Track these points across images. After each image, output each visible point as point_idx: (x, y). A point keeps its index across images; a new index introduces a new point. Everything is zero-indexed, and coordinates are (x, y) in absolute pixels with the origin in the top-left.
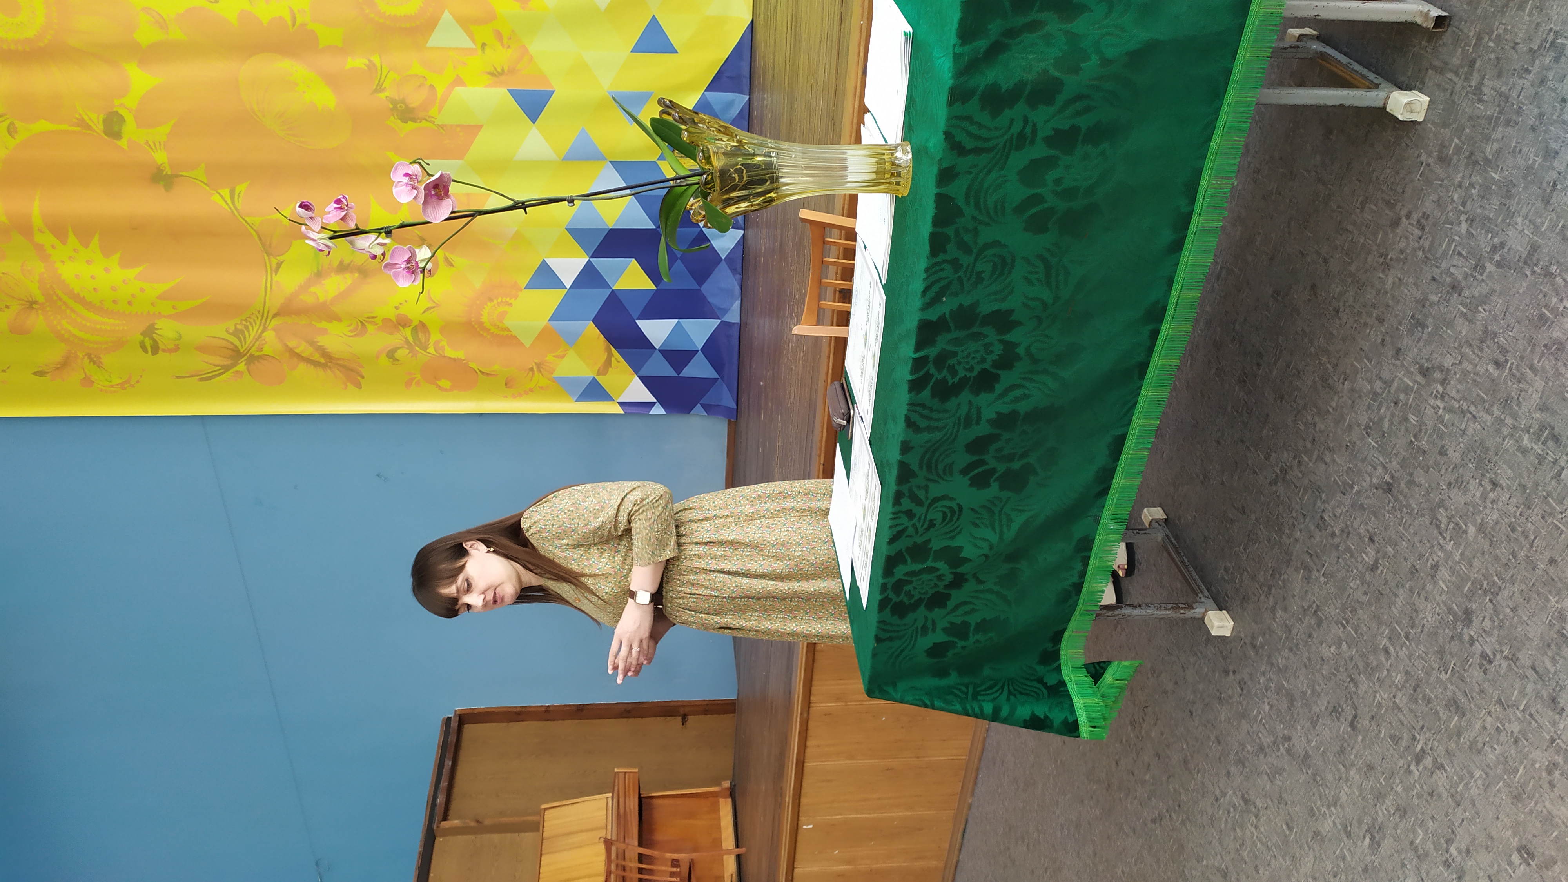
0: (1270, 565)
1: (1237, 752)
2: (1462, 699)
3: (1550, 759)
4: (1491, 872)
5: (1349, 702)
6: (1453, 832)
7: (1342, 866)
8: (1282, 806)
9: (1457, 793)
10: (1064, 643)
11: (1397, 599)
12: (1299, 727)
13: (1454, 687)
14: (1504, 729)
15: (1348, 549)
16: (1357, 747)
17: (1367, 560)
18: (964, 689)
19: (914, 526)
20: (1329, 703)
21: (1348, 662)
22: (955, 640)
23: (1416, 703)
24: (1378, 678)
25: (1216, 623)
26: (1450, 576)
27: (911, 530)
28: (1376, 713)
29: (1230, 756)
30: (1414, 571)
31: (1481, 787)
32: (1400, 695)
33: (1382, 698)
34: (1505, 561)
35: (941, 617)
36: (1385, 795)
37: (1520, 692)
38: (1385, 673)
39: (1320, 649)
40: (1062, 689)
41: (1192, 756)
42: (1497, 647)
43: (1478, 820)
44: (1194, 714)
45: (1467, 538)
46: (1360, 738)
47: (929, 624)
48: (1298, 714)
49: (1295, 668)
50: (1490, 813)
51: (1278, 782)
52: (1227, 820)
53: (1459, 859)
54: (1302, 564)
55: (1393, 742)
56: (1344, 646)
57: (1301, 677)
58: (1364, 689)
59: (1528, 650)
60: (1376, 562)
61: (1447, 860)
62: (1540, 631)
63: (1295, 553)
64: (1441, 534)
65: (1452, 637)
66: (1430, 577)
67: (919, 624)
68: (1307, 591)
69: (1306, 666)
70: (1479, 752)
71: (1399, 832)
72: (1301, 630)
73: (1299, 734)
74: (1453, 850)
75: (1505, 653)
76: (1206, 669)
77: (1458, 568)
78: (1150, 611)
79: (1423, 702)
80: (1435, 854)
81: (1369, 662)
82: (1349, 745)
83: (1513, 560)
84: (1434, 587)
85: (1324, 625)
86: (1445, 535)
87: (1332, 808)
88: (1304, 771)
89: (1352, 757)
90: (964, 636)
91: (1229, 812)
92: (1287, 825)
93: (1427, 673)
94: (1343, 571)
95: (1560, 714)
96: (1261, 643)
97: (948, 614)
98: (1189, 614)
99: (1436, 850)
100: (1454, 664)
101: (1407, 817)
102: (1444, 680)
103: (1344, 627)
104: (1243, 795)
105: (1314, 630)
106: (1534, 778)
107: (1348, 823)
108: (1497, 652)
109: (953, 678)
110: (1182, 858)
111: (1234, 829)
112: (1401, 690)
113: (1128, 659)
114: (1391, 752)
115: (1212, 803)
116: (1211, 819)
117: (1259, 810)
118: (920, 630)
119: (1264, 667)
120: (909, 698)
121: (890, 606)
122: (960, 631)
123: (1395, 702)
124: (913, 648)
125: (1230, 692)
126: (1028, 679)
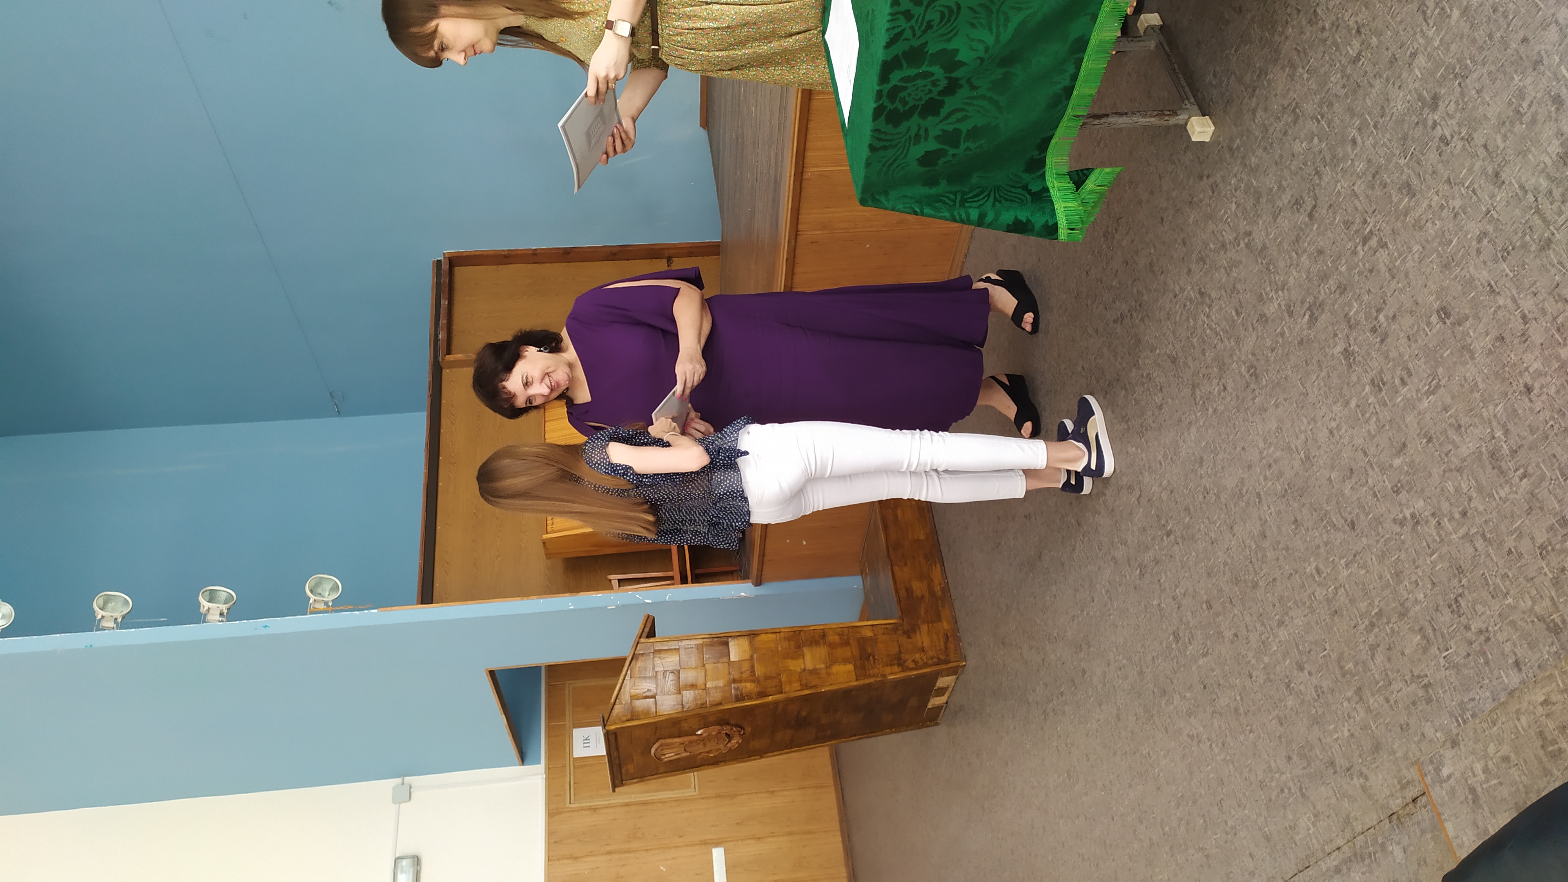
0: (1258, 65)
1: (1200, 251)
2: (1415, 181)
3: (1482, 229)
4: (1411, 332)
5: (1311, 194)
6: (1384, 302)
7: (1281, 342)
8: (1235, 295)
9: (1395, 267)
10: (1050, 150)
11: (1373, 91)
12: (1261, 222)
13: (1410, 171)
14: (1448, 205)
15: (1335, 43)
16: (1311, 235)
17: (1351, 52)
18: (953, 197)
19: (912, 28)
20: (1292, 196)
21: (1317, 155)
22: (946, 147)
23: (1372, 188)
24: (1342, 169)
25: (1198, 129)
26: (1426, 63)
27: (908, 33)
28: (1335, 202)
29: (1193, 256)
30: (1394, 59)
31: (1417, 260)
33: (1342, 187)
34: (1480, 42)
35: (934, 126)
36: (1330, 276)
37: (1468, 171)
38: (1350, 162)
39: (1292, 146)
40: (1045, 195)
41: (1157, 259)
42: (1456, 129)
43: (1408, 290)
44: (1165, 220)
45: (1449, 23)
46: (1316, 226)
47: (922, 132)
48: (1262, 210)
49: (1266, 167)
50: (1420, 282)
51: (1234, 274)
52: (1182, 313)
53: (1385, 325)
54: (1288, 63)
55: (1345, 227)
56: (1316, 140)
57: (1270, 175)
58: (1327, 180)
59: (1484, 129)
60: (1359, 54)
61: (1375, 326)
62: (1498, 110)
63: (1283, 52)
64: (1425, 20)
65: (1417, 123)
66: (1407, 66)
67: (913, 132)
68: (1289, 89)
69: (1276, 164)
71: (1336, 306)
72: (1278, 129)
73: (1260, 229)
74: (1381, 317)
75: (1462, 135)
76: (1182, 176)
77: (1435, 54)
78: (1135, 119)
79: (1379, 187)
80: (1365, 323)
81: (1336, 153)
82: (1304, 234)
83: (1489, 42)
84: (1410, 75)
85: (1300, 121)
86: (1429, 21)
87: (1280, 292)
88: (1260, 261)
89: (1306, 244)
90: (955, 144)
91: (1185, 306)
92: (1237, 311)
93: (1388, 160)
94: (1327, 65)
95: (1500, 187)
96: (1238, 144)
97: (941, 121)
98: (1173, 121)
99: (1366, 319)
100: (1414, 149)
101: (1346, 293)
102: (1402, 164)
103: (1319, 122)
104: (1200, 289)
105: (1290, 127)
106: (1464, 247)
107: (1292, 305)
108: (1456, 133)
109: (943, 187)
110: (1137, 350)
111: (1188, 320)
112: (1361, 178)
113: (1110, 166)
114: (1341, 236)
115: (1171, 301)
116: (1168, 314)
117: (1213, 301)
118: (912, 138)
119: (1237, 168)
120: (900, 206)
121: (885, 114)
122: (951, 138)
123: (1353, 190)
124: (905, 157)
125: (1201, 196)
126: (1013, 186)
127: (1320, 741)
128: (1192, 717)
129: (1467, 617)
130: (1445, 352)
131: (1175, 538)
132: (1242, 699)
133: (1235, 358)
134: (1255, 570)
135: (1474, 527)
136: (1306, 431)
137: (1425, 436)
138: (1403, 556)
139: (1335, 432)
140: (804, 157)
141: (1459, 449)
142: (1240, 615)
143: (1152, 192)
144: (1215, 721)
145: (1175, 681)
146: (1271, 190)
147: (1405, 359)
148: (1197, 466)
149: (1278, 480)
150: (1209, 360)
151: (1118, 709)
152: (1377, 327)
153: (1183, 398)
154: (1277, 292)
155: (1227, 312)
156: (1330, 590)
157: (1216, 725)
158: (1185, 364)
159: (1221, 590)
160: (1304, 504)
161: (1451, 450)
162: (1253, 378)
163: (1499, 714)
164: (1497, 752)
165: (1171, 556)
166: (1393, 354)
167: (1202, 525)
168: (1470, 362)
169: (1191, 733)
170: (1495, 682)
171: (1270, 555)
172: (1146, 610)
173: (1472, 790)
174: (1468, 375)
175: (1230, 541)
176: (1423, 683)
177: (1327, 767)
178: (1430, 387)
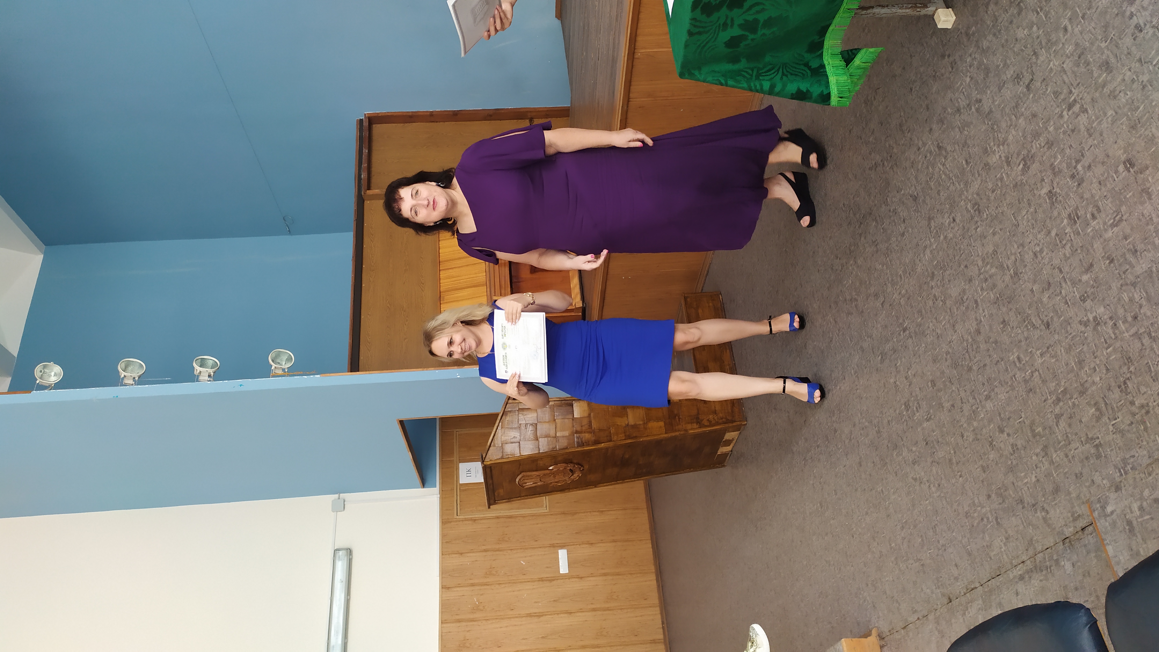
1: (940, 115)
2: (1113, 60)
4: (1102, 178)
5: (1029, 70)
6: (1083, 155)
7: (1000, 185)
8: (966, 148)
9: (1092, 127)
10: (828, 35)
12: (989, 92)
13: (1109, 52)
14: (1138, 79)
16: (1028, 103)
18: (750, 72)
20: (1014, 72)
21: (1035, 40)
22: (747, 33)
23: (1078, 66)
24: (1055, 51)
25: (943, 18)
28: (1047, 76)
29: (934, 118)
31: (1110, 122)
32: (1068, 61)
33: (1054, 65)
35: (738, 16)
36: (1041, 134)
38: (1061, 45)
39: (1016, 32)
40: (822, 70)
41: (906, 121)
42: (1149, 19)
43: (1101, 145)
44: (913, 90)
46: (1032, 95)
47: (729, 22)
48: (990, 82)
49: (994, 48)
50: (1112, 139)
51: (966, 132)
52: (923, 163)
53: (1082, 172)
55: (1055, 96)
56: (1035, 28)
57: (998, 55)
58: (1042, 59)
65: (1117, 15)
67: (722, 21)
69: (1003, 47)
70: (1115, 97)
71: (1044, 158)
72: (1005, 19)
73: (988, 97)
74: (1079, 167)
75: (1154, 23)
76: (928, 55)
78: (894, 10)
79: (1083, 65)
80: (1066, 171)
81: (1051, 38)
82: (1022, 102)
85: (1023, 13)
87: (1001, 147)
88: (986, 123)
89: (1023, 110)
90: (754, 30)
91: (926, 157)
92: (966, 161)
93: (1092, 44)
96: (973, 31)
97: (744, 13)
98: (924, 12)
99: (1068, 167)
100: (1114, 35)
101: (1053, 148)
102: (1103, 47)
103: (1038, 13)
104: (938, 144)
105: (1015, 17)
106: (1149, 112)
107: (1010, 156)
108: (1148, 22)
109: (743, 64)
110: (887, 191)
111: (928, 168)
112: (1069, 58)
113: (872, 47)
114: (1051, 103)
115: (915, 152)
116: (913, 163)
117: (948, 153)
118: (721, 26)
119: (972, 49)
120: (710, 79)
121: (700, 6)
122: (751, 26)
123: (1063, 67)
124: (715, 41)
125: (943, 71)
126: (797, 64)
127: (1014, 484)
128: (916, 465)
129: (1133, 397)
130: (1128, 194)
131: (910, 333)
132: (955, 452)
133: (963, 197)
134: (970, 357)
135: (1143, 328)
136: (1015, 254)
137: (1108, 258)
138: (1085, 348)
139: (1038, 254)
140: (635, 41)
141: (1135, 269)
142: (956, 389)
143: (904, 68)
144: (934, 468)
145: (905, 439)
146: (998, 66)
147: (1096, 199)
148: (929, 279)
149: (992, 290)
150: (943, 198)
151: (860, 458)
152: (1076, 174)
153: (921, 227)
154: (999, 146)
155: (959, 162)
156: (1027, 373)
157: (935, 471)
158: (924, 201)
159: (943, 373)
160: (1011, 310)
161: (1128, 269)
162: (977, 212)
163: (1154, 468)
164: (1151, 495)
165: (906, 347)
166: (1087, 195)
167: (931, 324)
168: (1148, 203)
169: (915, 477)
170: (1151, 444)
171: (983, 346)
172: (885, 386)
173: (1129, 523)
174: (1145, 212)
175: (952, 336)
176: (1095, 443)
177: (1018, 504)
178: (1114, 220)
